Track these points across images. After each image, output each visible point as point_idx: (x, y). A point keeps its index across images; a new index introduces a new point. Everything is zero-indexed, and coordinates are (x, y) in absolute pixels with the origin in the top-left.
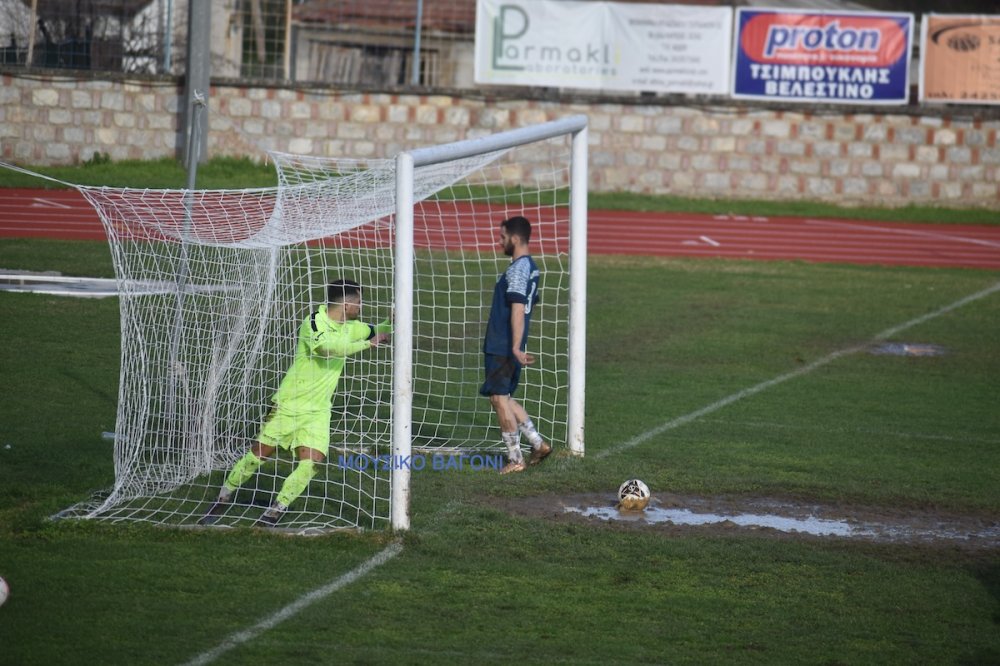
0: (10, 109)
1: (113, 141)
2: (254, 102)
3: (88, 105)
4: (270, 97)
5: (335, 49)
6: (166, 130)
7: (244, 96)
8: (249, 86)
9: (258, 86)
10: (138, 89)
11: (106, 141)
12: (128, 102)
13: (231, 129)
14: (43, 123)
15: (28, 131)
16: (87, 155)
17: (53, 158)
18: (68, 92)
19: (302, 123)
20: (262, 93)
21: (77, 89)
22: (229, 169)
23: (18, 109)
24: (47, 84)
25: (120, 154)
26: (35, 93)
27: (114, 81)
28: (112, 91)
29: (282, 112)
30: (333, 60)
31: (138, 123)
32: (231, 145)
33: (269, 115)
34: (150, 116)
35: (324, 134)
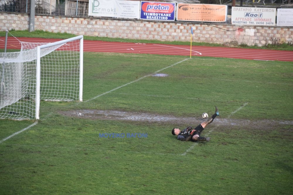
1: (15, 26)
2: (44, 19)
3: (11, 19)
4: (47, 18)
6: (26, 24)
7: (42, 18)
8: (43, 16)
9: (45, 16)
10: (20, 16)
11: (14, 26)
12: (19, 18)
13: (39, 24)
14: (2, 23)
16: (10, 29)
17: (3, 30)
18: (7, 16)
19: (54, 23)
20: (46, 17)
21: (8, 16)
22: (38, 32)
24: (2, 15)
25: (17, 29)
27: (16, 14)
28: (15, 16)
29: (50, 21)
31: (20, 23)
32: (39, 27)
33: (47, 22)
34: (23, 21)
35: (58, 25)
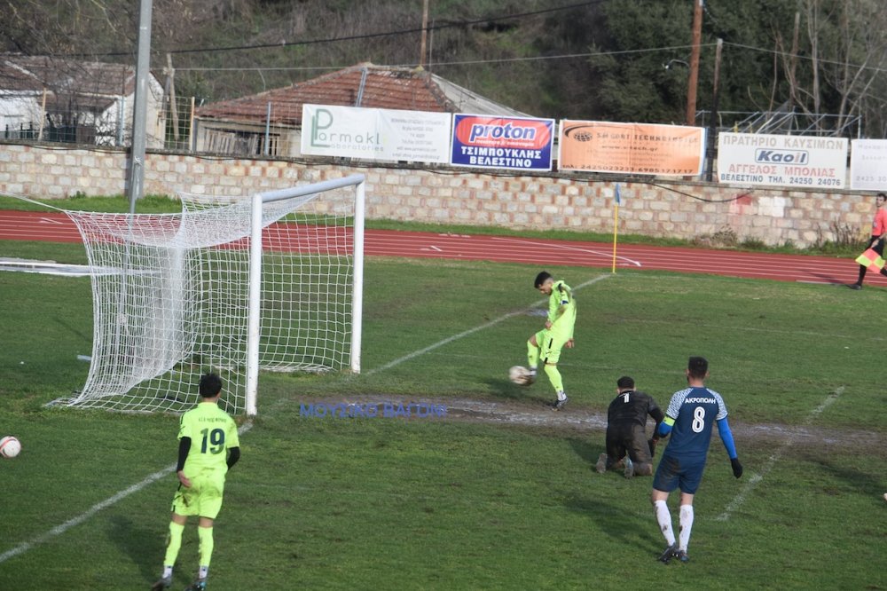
0: (28, 165)
1: (88, 185)
2: (171, 163)
3: (74, 164)
4: (180, 161)
5: (219, 133)
6: (119, 178)
7: (165, 160)
8: (169, 154)
9: (174, 154)
10: (103, 154)
11: (84, 185)
12: (97, 163)
13: (157, 179)
14: (48, 174)
15: (38, 179)
16: (73, 193)
17: (52, 194)
18: (63, 156)
19: (199, 176)
20: (176, 158)
21: (67, 154)
22: (156, 202)
23: (33, 166)
24: (50, 151)
25: (91, 193)
26: (43, 156)
27: (89, 150)
28: (88, 155)
29: (187, 169)
30: (219, 140)
31: (103, 175)
32: (157, 188)
33: (180, 171)
34: (110, 171)
35: (212, 182)
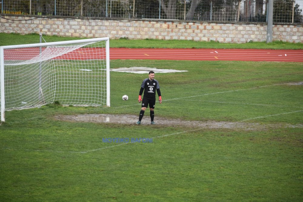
0: (233, 31)
1: (254, 38)
2: (284, 28)
3: (249, 30)
4: (288, 27)
6: (265, 35)
7: (282, 27)
8: (283, 25)
9: (285, 25)
10: (260, 26)
11: (253, 38)
12: (258, 29)
13: (279, 34)
14: (240, 34)
15: (237, 36)
16: (249, 40)
17: (242, 42)
18: (245, 27)
19: (295, 32)
20: (286, 26)
21: (247, 26)
23: (235, 31)
24: (241, 25)
25: (256, 40)
26: (238, 27)
27: (255, 24)
28: (254, 26)
29: (291, 30)
31: (259, 33)
32: (280, 38)
33: (288, 31)
34: (262, 32)
35: (300, 35)
